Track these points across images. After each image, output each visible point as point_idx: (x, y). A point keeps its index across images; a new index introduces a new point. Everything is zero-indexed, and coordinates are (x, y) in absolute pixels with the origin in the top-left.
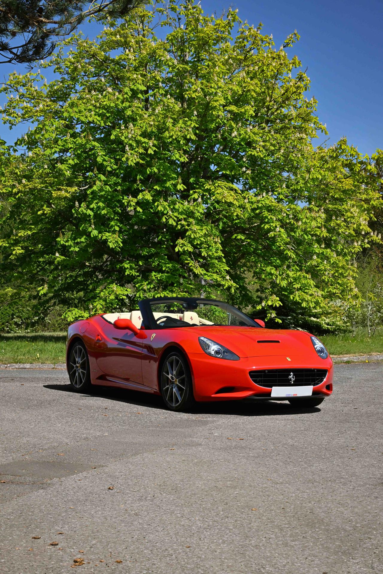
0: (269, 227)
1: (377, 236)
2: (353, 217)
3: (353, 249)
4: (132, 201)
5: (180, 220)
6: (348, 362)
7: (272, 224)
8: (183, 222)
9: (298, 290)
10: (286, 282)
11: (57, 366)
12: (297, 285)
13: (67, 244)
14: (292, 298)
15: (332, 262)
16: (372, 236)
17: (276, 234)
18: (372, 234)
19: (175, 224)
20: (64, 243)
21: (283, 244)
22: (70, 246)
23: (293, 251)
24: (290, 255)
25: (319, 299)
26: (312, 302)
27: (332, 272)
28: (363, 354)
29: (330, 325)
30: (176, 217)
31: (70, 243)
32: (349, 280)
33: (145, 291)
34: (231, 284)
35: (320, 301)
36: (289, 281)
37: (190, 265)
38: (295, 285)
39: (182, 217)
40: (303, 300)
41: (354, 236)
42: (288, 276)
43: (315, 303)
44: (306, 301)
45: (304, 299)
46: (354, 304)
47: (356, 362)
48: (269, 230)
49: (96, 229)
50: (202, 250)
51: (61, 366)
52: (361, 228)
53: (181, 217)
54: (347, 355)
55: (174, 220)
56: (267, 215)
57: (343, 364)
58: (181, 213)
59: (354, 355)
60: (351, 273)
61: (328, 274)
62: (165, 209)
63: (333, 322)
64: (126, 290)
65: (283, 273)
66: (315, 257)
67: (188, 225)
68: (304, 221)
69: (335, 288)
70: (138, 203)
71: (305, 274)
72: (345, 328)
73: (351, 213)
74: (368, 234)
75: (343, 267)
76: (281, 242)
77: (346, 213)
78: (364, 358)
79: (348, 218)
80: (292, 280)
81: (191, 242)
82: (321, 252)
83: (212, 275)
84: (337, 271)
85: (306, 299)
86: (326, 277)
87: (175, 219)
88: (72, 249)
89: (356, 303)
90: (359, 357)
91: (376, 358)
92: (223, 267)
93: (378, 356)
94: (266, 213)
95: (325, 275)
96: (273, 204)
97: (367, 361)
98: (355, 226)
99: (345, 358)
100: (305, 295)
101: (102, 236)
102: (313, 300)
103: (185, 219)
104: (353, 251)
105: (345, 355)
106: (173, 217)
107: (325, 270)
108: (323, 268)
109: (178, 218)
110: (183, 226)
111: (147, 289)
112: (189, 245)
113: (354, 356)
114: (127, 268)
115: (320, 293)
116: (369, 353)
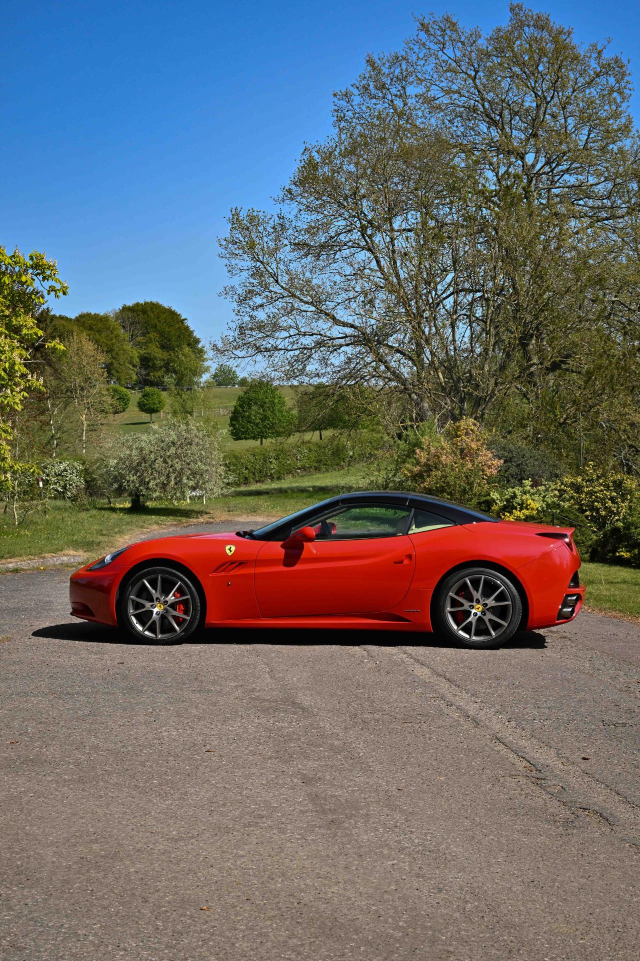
1: (38, 380)
3: (5, 399)
6: (16, 571)
18: (29, 377)
28: (33, 557)
47: (26, 570)
54: (12, 560)
57: (10, 574)
59: (21, 558)
74: (23, 376)
78: (36, 562)
90: (29, 562)
91: (51, 562)
93: (55, 559)
97: (42, 568)
98: (7, 365)
99: (11, 565)
104: (6, 402)
105: (9, 560)
113: (21, 561)
116: (40, 554)
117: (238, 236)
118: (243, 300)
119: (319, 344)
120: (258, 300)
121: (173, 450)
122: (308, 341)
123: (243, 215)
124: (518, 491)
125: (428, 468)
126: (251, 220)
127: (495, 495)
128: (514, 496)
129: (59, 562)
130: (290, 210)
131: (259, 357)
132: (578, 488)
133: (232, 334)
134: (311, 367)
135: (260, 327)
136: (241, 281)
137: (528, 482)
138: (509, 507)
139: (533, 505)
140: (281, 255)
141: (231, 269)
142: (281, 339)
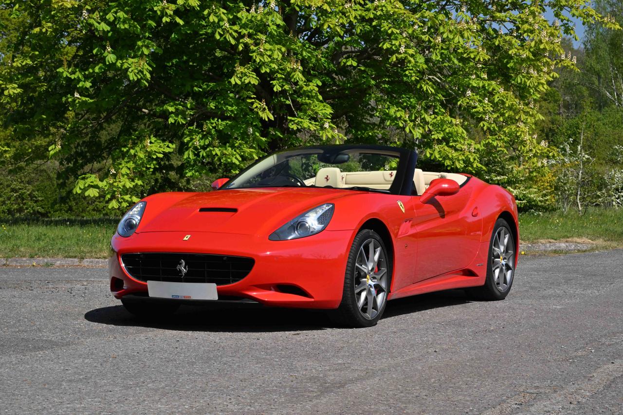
0: (389, 46)
1: (571, 60)
2: (532, 32)
4: (168, 8)
5: (243, 36)
7: (394, 42)
8: (247, 40)
9: (439, 142)
10: (421, 131)
11: (11, 261)
12: (438, 135)
13: (73, 77)
14: (428, 155)
15: (496, 100)
16: (563, 60)
17: (400, 56)
18: (563, 57)
19: (233, 42)
20: (69, 75)
21: (414, 73)
22: (79, 80)
23: (430, 83)
24: (425, 89)
25: (470, 156)
26: (459, 160)
27: (495, 116)
29: (520, 200)
30: (236, 31)
31: (78, 75)
32: (518, 127)
33: (196, 148)
34: (332, 136)
35: (472, 160)
36: (427, 129)
37: (255, 106)
38: (434, 135)
39: (246, 32)
40: (446, 157)
41: (532, 60)
42: (424, 121)
43: (464, 162)
44: (449, 159)
45: (448, 156)
46: (539, 164)
48: (390, 52)
49: (113, 53)
50: (274, 82)
51: (17, 261)
52: (542, 47)
53: (244, 32)
55: (234, 38)
56: (387, 28)
58: (244, 26)
60: (523, 117)
61: (489, 118)
62: (221, 20)
63: (524, 195)
64: (168, 147)
65: (416, 118)
66: (469, 93)
67: (256, 44)
68: (445, 36)
69: (497, 139)
70: (177, 12)
71: (449, 117)
72: (543, 203)
73: (530, 25)
74: (556, 56)
75: (510, 108)
76: (412, 70)
77: (522, 24)
79: (525, 32)
80: (431, 127)
81: (257, 71)
82: (481, 85)
83: (301, 122)
84: (503, 115)
85: (450, 156)
86: (485, 123)
87: (235, 34)
88: (80, 85)
89: (542, 163)
91: (543, 247)
92: (321, 110)
93: (549, 245)
94: (385, 26)
95: (484, 120)
96: (396, 10)
98: (533, 44)
100: (449, 150)
101: (122, 64)
102: (460, 158)
103: (250, 36)
106: (231, 31)
107: (485, 113)
108: (482, 110)
109: (239, 33)
110: (246, 45)
111: (200, 146)
112: (254, 75)
114: (172, 113)
129: (553, 248)
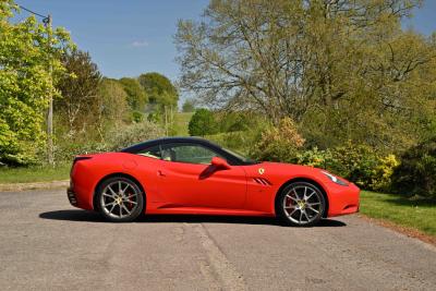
1: (59, 92)
2: (40, 77)
6: (34, 189)
15: (23, 111)
18: (55, 90)
25: (12, 139)
26: (6, 141)
27: (23, 119)
28: (46, 182)
29: (24, 160)
32: (36, 125)
43: (9, 142)
47: (40, 188)
52: (46, 85)
54: (33, 183)
57: (29, 190)
59: (39, 183)
61: (20, 120)
63: (27, 158)
66: (10, 107)
69: (25, 131)
72: (35, 162)
73: (39, 74)
77: (35, 74)
78: (47, 185)
79: (36, 77)
82: (15, 103)
84: (27, 118)
86: (18, 122)
90: (43, 184)
97: (49, 188)
98: (42, 84)
99: (31, 186)
115: (14, 134)
117: (181, 33)
118: (185, 64)
119: (222, 86)
120: (192, 64)
121: (142, 134)
122: (216, 84)
123: (184, 22)
124: (310, 152)
125: (267, 143)
126: (188, 25)
127: (299, 156)
128: (309, 156)
130: (207, 20)
131: (192, 91)
132: (343, 153)
133: (179, 81)
134: (219, 96)
135: (192, 77)
136: (183, 54)
137: (316, 149)
138: (306, 161)
139: (319, 160)
140: (202, 42)
141: (178, 49)
142: (203, 83)
